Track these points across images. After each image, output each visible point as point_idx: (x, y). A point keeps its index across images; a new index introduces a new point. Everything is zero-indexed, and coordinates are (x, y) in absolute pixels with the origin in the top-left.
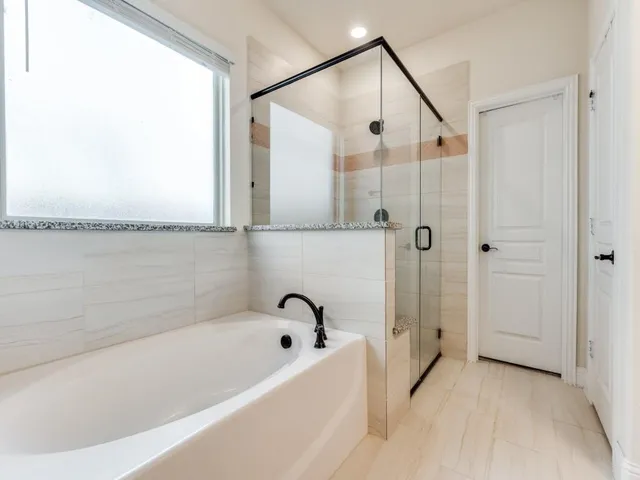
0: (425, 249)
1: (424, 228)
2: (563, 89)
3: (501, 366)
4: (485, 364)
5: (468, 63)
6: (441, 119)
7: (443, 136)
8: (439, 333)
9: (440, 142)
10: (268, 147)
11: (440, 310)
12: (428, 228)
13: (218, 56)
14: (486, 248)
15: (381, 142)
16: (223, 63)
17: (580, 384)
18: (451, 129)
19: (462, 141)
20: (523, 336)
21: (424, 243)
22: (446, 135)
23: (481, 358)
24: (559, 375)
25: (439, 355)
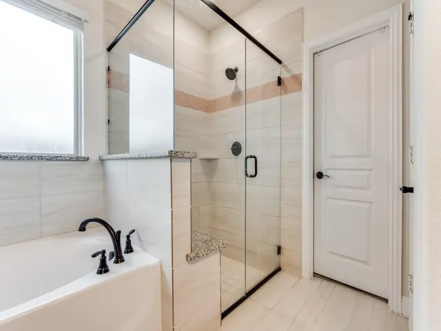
0: (251, 176)
1: (251, 157)
2: (389, 21)
3: (332, 284)
4: (318, 281)
5: (302, 8)
6: (280, 62)
7: (282, 77)
8: (279, 250)
9: (280, 81)
10: (128, 91)
11: (280, 229)
12: (255, 157)
13: (69, 14)
14: (320, 175)
15: (236, 87)
16: (76, 21)
17: (405, 314)
18: (288, 71)
19: (297, 79)
20: (352, 258)
21: (251, 171)
22: (285, 76)
23: (316, 275)
24: (386, 301)
25: (278, 270)
